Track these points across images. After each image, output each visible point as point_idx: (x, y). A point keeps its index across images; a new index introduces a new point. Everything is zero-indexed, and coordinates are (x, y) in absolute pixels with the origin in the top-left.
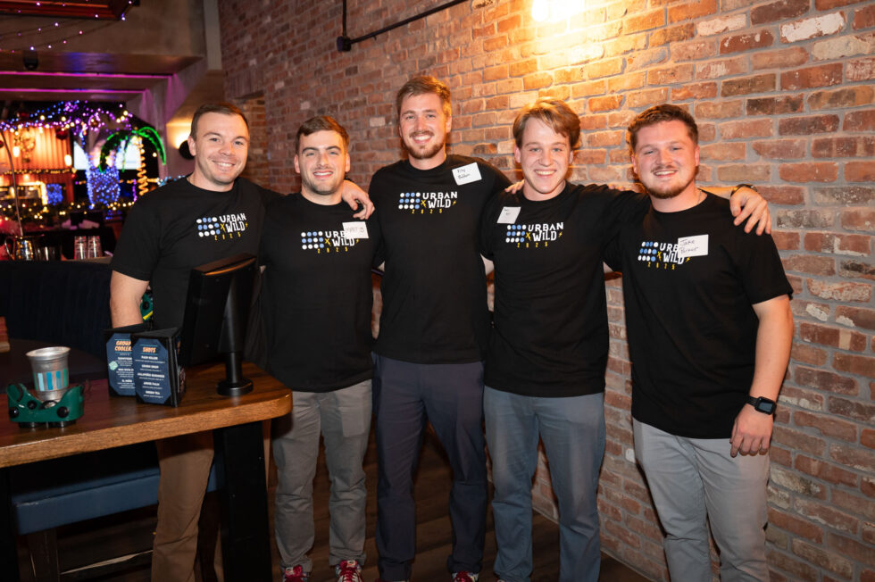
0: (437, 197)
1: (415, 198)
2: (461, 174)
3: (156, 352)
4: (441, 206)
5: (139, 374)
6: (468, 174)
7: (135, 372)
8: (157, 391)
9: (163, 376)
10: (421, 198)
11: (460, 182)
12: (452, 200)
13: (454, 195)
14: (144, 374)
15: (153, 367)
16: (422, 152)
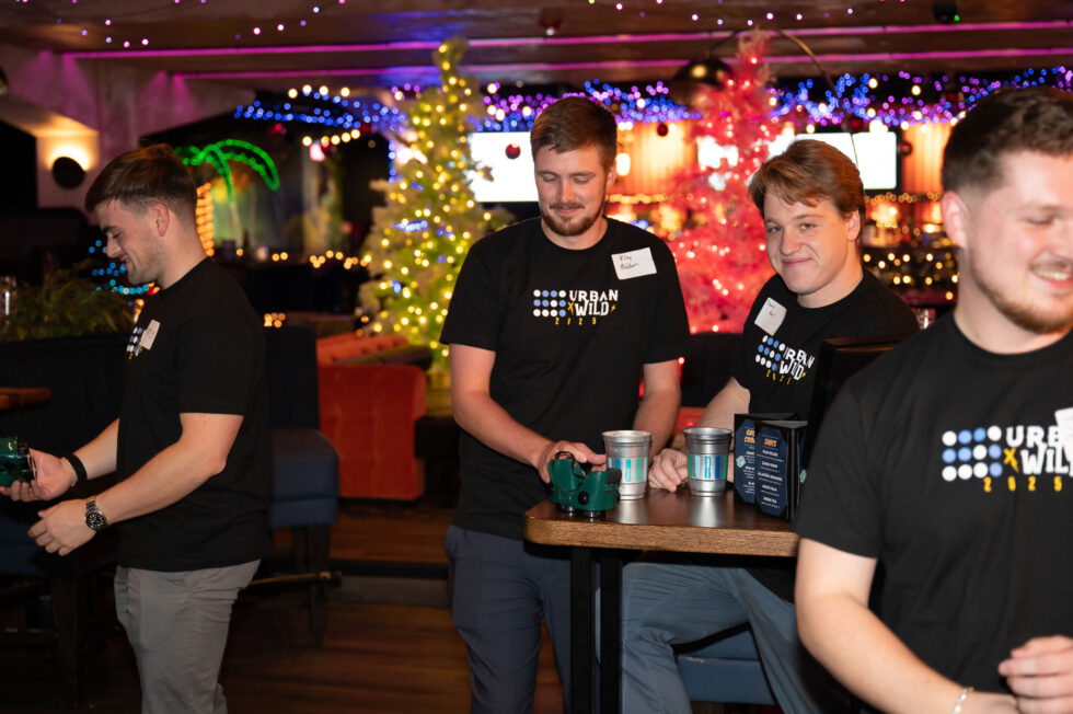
0: (588, 298)
1: (558, 299)
2: (626, 262)
3: (777, 447)
4: (595, 313)
5: (759, 474)
6: (635, 264)
7: (756, 471)
8: (774, 498)
9: (780, 479)
10: (567, 299)
11: (622, 274)
12: (611, 303)
13: (614, 295)
14: (763, 475)
15: (773, 465)
16: (566, 226)
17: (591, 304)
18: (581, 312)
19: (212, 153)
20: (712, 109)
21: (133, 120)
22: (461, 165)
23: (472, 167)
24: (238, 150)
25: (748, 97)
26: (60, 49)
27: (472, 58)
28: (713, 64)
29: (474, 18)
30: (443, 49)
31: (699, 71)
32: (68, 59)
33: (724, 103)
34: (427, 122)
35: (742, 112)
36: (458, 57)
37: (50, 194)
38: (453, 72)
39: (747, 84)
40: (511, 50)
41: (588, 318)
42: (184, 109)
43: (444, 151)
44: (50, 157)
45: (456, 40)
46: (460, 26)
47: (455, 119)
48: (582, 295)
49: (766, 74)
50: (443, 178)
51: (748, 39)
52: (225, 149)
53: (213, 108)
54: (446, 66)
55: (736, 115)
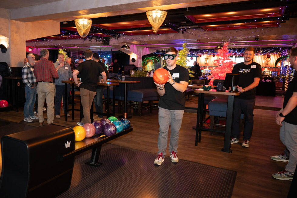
1: (243, 70)
11: (251, 68)
12: (249, 71)
17: (247, 71)
18: (245, 72)
19: (151, 58)
20: (220, 52)
21: (142, 54)
22: (185, 59)
23: (187, 60)
24: (155, 58)
25: (225, 50)
26: (134, 44)
27: (188, 46)
28: (221, 46)
29: (189, 40)
30: (184, 44)
31: (219, 47)
32: (134, 45)
33: (222, 51)
34: (181, 54)
35: (224, 52)
36: (186, 45)
37: (131, 63)
38: (185, 47)
39: (225, 49)
40: (193, 44)
41: (246, 72)
42: (148, 52)
43: (183, 58)
44: (131, 58)
45: (186, 43)
46: (186, 41)
47: (185, 53)
48: (246, 70)
49: (228, 48)
50: (183, 61)
51: (225, 43)
52: (153, 58)
53: (151, 52)
54: (184, 46)
55: (223, 53)
